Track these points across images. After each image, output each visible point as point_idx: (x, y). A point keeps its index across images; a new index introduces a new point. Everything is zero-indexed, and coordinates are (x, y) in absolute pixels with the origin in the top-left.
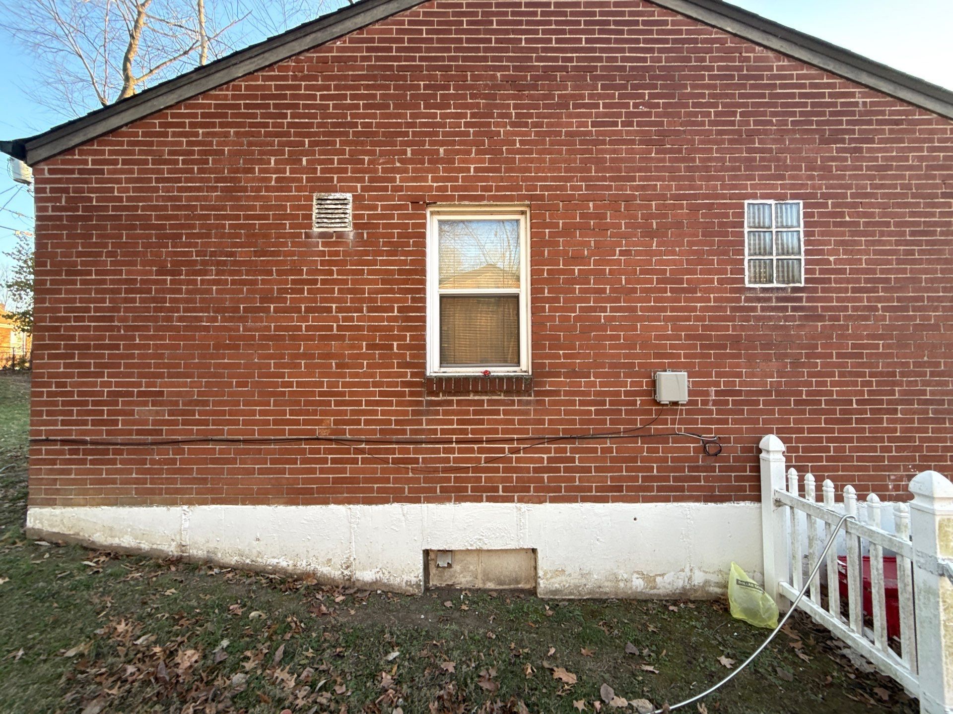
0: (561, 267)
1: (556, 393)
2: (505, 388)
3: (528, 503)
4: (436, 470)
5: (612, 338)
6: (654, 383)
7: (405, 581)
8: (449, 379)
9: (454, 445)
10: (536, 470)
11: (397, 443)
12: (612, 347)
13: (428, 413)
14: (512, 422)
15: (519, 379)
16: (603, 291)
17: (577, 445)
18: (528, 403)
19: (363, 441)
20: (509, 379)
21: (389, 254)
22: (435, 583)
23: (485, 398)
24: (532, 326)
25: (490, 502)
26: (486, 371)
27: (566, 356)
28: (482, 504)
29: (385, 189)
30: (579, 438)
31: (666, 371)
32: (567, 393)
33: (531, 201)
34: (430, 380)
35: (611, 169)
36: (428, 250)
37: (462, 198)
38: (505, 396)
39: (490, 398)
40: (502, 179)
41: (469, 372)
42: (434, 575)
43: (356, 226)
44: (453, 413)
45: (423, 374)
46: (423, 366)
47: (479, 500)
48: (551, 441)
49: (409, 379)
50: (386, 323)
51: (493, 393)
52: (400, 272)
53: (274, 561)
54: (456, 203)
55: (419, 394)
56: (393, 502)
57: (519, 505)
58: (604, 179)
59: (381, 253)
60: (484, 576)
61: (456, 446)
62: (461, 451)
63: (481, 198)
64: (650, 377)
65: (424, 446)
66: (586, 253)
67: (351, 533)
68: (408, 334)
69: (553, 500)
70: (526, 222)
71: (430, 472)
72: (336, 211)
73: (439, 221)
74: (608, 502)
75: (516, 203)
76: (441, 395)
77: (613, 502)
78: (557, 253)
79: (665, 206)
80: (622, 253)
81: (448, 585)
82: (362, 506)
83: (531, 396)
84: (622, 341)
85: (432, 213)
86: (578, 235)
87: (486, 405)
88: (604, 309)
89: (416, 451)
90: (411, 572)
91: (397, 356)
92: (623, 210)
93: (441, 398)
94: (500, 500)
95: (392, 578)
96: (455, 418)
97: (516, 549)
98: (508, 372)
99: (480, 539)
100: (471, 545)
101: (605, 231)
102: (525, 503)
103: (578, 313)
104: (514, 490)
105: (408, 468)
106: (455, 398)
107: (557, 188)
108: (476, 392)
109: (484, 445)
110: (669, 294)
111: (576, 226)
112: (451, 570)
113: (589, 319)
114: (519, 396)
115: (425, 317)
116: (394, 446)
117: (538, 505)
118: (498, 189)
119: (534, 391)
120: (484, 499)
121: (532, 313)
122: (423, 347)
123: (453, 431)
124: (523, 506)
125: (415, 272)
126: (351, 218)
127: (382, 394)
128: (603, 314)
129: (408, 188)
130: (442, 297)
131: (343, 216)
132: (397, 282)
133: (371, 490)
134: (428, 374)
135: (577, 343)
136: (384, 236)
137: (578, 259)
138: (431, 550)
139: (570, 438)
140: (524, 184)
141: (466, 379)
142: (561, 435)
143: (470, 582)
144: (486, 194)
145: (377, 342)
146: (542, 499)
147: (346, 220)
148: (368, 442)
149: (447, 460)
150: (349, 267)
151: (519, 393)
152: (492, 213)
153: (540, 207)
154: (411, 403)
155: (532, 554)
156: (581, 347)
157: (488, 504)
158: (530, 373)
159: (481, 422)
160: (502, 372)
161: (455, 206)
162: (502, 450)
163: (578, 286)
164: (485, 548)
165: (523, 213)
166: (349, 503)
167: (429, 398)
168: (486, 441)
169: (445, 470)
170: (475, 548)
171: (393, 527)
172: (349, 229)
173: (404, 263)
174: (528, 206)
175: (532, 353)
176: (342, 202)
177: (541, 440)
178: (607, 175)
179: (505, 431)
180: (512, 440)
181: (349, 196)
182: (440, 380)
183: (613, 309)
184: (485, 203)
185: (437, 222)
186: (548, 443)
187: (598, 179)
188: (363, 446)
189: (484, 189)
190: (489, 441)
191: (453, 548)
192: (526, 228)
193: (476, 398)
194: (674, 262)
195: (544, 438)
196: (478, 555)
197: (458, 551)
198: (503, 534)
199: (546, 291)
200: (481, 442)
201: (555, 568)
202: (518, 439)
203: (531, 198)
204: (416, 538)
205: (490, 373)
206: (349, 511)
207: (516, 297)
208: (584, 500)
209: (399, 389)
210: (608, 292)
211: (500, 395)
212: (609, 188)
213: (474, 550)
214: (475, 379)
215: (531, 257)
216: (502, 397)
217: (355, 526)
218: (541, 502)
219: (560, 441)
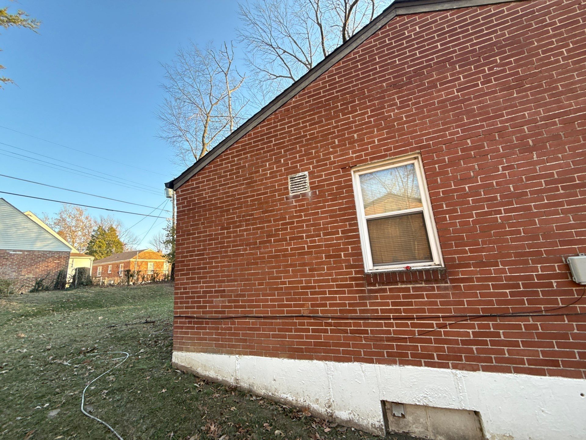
0: (453, 187)
1: (470, 280)
2: (425, 278)
3: (463, 370)
4: (381, 339)
5: (511, 233)
6: (567, 267)
7: (370, 423)
8: (381, 274)
9: (392, 321)
10: (464, 342)
11: (352, 319)
12: (513, 240)
13: (370, 298)
14: (435, 303)
15: (435, 271)
16: (495, 198)
17: (498, 322)
18: (446, 288)
19: (330, 318)
20: (427, 271)
21: (332, 200)
22: (393, 429)
23: (410, 286)
24: (438, 232)
25: (428, 366)
26: (408, 267)
27: (471, 251)
28: (422, 368)
29: (326, 164)
30: (499, 316)
31: (578, 255)
32: (478, 280)
33: (420, 149)
34: (368, 276)
35: (480, 114)
36: (355, 194)
37: (372, 159)
38: (425, 284)
39: (414, 286)
40: (397, 142)
41: (395, 268)
42: (392, 422)
43: (312, 188)
44: (388, 297)
45: (363, 272)
46: (362, 266)
47: (419, 364)
48: (473, 318)
49: (354, 275)
50: (335, 242)
51: (416, 282)
52: (340, 210)
53: (285, 396)
54: (369, 162)
55: (361, 285)
56: (355, 361)
57: (454, 371)
58: (476, 122)
59: (327, 201)
60: (434, 429)
61: (394, 322)
62: (398, 325)
63: (385, 156)
64: (562, 262)
65: (370, 321)
66: (472, 174)
67: (329, 381)
68: (350, 247)
69: (486, 369)
70: (419, 164)
71: (377, 341)
72: (301, 183)
73: (360, 176)
74: (545, 375)
75: (410, 153)
76: (377, 285)
77: (550, 375)
78: (449, 179)
79: (537, 127)
80: (504, 169)
81: (404, 432)
82: (334, 362)
83: (448, 283)
84: (523, 234)
85: (354, 172)
86: (462, 164)
87: (411, 291)
88: (499, 212)
89: (365, 325)
90: (374, 417)
91: (345, 261)
92: (497, 138)
93: (377, 287)
94: (436, 366)
95: (360, 420)
96: (390, 301)
97: (459, 410)
98: (424, 266)
99: (425, 397)
100: (419, 401)
101: (486, 156)
102: (460, 369)
103: (475, 218)
104: (448, 358)
105: (361, 337)
106: (387, 287)
107: (438, 137)
108: (403, 282)
109: (416, 321)
110: (562, 192)
111: (459, 158)
112: (405, 419)
113: (487, 221)
114: (437, 284)
115: (359, 235)
116: (350, 321)
117: (472, 372)
118: (395, 148)
119: (449, 279)
120: (423, 364)
121: (436, 223)
122: (361, 254)
123: (390, 311)
124: (459, 373)
125: (349, 208)
126: (308, 185)
127: (338, 286)
128: (498, 216)
129: (338, 161)
130: (368, 221)
131: (304, 184)
132: (339, 215)
133: (338, 352)
134: (366, 271)
135: (480, 240)
136: (328, 190)
137: (466, 179)
138: (387, 401)
139: (491, 316)
140: (413, 141)
141: (394, 273)
142: (481, 314)
143: (423, 432)
144: (388, 153)
145: (331, 253)
146: (475, 368)
147: (306, 186)
148: (333, 318)
149: (389, 332)
150: (310, 212)
151: (436, 281)
152: (393, 163)
153: (428, 152)
154: (357, 292)
155: (475, 416)
156: (484, 243)
157: (426, 368)
158: (443, 266)
159: (410, 304)
160: (420, 266)
161: (368, 164)
162: (431, 326)
163: (470, 199)
164: (431, 405)
165: (415, 158)
166: (326, 360)
167: (369, 288)
168: (416, 318)
169: (388, 340)
170: (422, 404)
171: (356, 380)
172: (308, 191)
173: (342, 204)
174: (418, 153)
175: (442, 252)
176: (303, 177)
177: (464, 318)
178: (478, 119)
179: (430, 311)
180: (438, 317)
181: (306, 173)
182: (375, 275)
183: (506, 211)
184: (388, 158)
185: (358, 176)
186: (471, 320)
187: (470, 123)
188: (330, 321)
189: (386, 150)
190: (418, 318)
191: (404, 402)
192: (420, 167)
193: (403, 286)
194: (560, 166)
195: (467, 316)
196: (426, 410)
197: (408, 404)
198: (445, 395)
199: (444, 206)
200: (413, 319)
201: (503, 433)
202: (443, 317)
203: (420, 148)
204: (374, 390)
205: (411, 267)
206: (326, 365)
207: (421, 214)
208: (518, 371)
209: (348, 282)
210: (499, 198)
211: (422, 284)
212: (482, 126)
213: (421, 406)
214: (400, 273)
215: (428, 185)
216: (423, 285)
217: (331, 377)
218: (474, 370)
219: (481, 318)
